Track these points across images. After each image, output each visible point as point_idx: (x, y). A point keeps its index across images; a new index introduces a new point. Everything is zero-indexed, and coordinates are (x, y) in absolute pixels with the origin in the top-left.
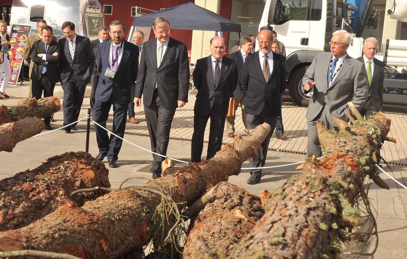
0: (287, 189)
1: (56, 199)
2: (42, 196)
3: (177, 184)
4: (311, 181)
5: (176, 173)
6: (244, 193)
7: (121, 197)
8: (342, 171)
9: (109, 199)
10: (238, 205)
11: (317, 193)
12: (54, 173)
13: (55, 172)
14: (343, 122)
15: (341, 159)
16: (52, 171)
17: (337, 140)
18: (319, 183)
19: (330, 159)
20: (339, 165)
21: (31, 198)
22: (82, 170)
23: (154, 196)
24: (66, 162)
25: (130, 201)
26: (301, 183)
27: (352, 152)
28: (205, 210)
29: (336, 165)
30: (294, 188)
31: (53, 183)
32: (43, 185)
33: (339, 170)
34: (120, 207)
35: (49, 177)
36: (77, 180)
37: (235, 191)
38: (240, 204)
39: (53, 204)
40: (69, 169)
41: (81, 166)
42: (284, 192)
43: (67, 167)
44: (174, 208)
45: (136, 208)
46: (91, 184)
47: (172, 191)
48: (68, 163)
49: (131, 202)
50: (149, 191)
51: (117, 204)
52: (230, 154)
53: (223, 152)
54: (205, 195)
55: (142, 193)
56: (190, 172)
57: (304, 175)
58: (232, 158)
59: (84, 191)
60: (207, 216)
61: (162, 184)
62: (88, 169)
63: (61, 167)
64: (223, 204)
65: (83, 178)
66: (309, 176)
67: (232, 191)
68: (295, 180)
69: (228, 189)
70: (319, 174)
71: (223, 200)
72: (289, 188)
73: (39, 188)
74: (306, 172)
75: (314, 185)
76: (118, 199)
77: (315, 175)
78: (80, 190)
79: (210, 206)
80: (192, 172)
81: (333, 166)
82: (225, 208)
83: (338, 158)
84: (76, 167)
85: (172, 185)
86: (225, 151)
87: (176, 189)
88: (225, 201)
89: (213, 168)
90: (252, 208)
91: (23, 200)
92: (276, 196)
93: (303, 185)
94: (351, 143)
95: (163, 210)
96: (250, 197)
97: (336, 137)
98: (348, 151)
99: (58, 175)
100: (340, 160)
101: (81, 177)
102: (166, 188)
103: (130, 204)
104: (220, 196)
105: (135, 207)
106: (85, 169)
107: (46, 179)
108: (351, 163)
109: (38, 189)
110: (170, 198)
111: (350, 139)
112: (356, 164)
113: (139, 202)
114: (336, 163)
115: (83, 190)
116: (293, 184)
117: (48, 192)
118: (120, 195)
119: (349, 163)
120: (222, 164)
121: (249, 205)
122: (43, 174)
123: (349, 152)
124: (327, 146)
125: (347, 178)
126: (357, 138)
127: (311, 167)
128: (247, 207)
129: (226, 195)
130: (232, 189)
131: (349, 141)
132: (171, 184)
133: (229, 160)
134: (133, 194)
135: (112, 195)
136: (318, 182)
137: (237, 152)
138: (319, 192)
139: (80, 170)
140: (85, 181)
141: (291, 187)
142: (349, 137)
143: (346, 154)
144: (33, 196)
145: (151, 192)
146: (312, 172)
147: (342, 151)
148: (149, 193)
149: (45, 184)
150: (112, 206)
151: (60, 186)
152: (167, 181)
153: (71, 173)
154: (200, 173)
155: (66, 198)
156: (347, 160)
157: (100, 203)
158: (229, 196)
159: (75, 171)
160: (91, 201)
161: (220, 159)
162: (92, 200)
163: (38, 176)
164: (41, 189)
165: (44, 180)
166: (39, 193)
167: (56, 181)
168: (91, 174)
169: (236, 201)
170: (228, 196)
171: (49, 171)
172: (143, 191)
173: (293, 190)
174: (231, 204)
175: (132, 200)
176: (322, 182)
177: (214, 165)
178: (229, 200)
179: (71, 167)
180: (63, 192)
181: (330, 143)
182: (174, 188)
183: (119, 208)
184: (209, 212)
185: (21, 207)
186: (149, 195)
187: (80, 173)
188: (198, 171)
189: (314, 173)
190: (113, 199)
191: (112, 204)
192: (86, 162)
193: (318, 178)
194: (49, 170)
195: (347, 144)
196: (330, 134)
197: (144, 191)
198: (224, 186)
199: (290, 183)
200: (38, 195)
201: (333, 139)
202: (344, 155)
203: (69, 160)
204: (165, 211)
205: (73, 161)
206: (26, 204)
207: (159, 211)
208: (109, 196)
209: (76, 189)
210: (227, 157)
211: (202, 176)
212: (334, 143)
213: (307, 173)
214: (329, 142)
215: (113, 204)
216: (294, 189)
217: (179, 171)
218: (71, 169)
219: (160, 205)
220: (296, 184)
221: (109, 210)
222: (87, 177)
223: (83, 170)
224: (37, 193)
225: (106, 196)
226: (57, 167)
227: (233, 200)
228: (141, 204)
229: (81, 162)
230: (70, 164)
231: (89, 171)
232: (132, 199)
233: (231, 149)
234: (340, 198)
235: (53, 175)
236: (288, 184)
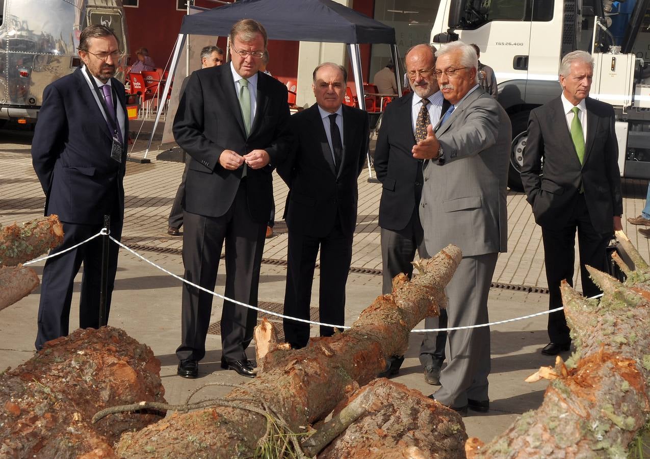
0: (515, 441)
1: (66, 430)
2: (40, 425)
3: (293, 391)
4: (559, 425)
5: (290, 366)
6: (418, 403)
7: (192, 425)
8: (612, 391)
9: (169, 429)
10: (409, 429)
11: (571, 449)
12: (59, 377)
13: (61, 374)
14: (609, 278)
15: (609, 364)
16: (56, 372)
17: (600, 319)
18: (574, 429)
19: (588, 362)
20: (607, 379)
21: (20, 430)
22: (112, 368)
23: (252, 417)
24: (81, 353)
25: (209, 433)
26: (542, 429)
27: (629, 345)
28: (347, 437)
29: (601, 378)
30: (529, 439)
31: (60, 397)
32: (41, 403)
33: (607, 388)
34: (191, 448)
35: (51, 386)
36: (103, 389)
37: (402, 398)
38: (414, 427)
39: (62, 440)
40: (87, 366)
41: (111, 360)
42: (511, 449)
43: (84, 363)
44: (290, 443)
45: (221, 447)
46: (129, 395)
47: (284, 404)
48: (85, 355)
49: (211, 434)
50: (241, 409)
51: (185, 441)
52: (388, 315)
53: (374, 312)
54: (346, 408)
55: (229, 413)
56: (315, 359)
57: (547, 414)
58: (392, 324)
59: (118, 412)
60: (352, 453)
61: (265, 391)
62: (124, 365)
63: (73, 362)
64: (380, 427)
65: (115, 384)
66: (556, 415)
67: (397, 398)
68: (529, 424)
69: (389, 395)
70: (574, 411)
71: (379, 418)
72: (519, 439)
73: (33, 410)
74: (551, 408)
75: (564, 432)
76: (185, 430)
77: (567, 414)
78: (110, 409)
79: (356, 431)
80: (318, 360)
81: (596, 379)
82: (386, 436)
83: (604, 361)
84: (101, 362)
85: (283, 393)
86: (378, 310)
87: (292, 399)
88: (386, 420)
89: (357, 348)
90: (436, 433)
91: (6, 438)
92: (496, 455)
93: (544, 432)
94: (626, 326)
95: (270, 447)
96: (431, 409)
97: (596, 312)
98: (621, 344)
99: (67, 380)
100: (608, 367)
101: (110, 381)
102: (272, 399)
103: (209, 440)
104: (375, 408)
105: (219, 444)
106: (117, 365)
107: (47, 390)
108: (627, 371)
109: (32, 413)
110: (282, 422)
111: (624, 317)
112: (636, 371)
113: (226, 434)
114: (601, 373)
115: (116, 408)
116: (526, 431)
117: (52, 416)
118: (190, 422)
119: (623, 370)
120: (373, 337)
121: (431, 427)
122: (39, 379)
123: (623, 346)
124: (580, 328)
125: (622, 404)
126: (637, 313)
127: (560, 399)
128: (426, 432)
129: (386, 406)
130: (396, 395)
131: (622, 320)
132: (282, 389)
133: (387, 329)
134: (213, 419)
135: (173, 422)
136: (572, 427)
137: (400, 310)
138: (574, 448)
139: (108, 366)
140: (118, 388)
141: (522, 437)
142: (622, 313)
143: (617, 351)
144: (25, 425)
145: (245, 410)
146: (560, 407)
147: (609, 345)
148: (242, 412)
149: (46, 401)
150: (175, 446)
151: (73, 403)
152: (273, 385)
153: (92, 374)
154: (333, 362)
155: (85, 427)
156: (619, 363)
157: (153, 439)
158: (391, 410)
159: (99, 369)
160: (133, 431)
161: (370, 328)
162: (135, 430)
163: (30, 384)
164: (38, 412)
165: (43, 393)
166: (35, 419)
167: (64, 392)
168: (129, 374)
169: (406, 420)
170: (389, 408)
171: (51, 372)
172: (230, 409)
173: (526, 444)
174: (396, 426)
175: (213, 431)
176: (579, 427)
177: (360, 340)
178: (392, 418)
179: (91, 361)
180: (79, 415)
181: (587, 322)
182: (287, 398)
183: (190, 450)
184: (355, 444)
185: (3, 451)
186: (242, 417)
187: (108, 373)
188: (330, 357)
189: (564, 411)
190: (177, 430)
191: (175, 442)
192: (118, 349)
193: (571, 420)
194: (50, 370)
195: (618, 327)
196: (585, 306)
197: (234, 407)
198: (381, 388)
199: (521, 430)
200: (34, 423)
201: (592, 317)
202: (614, 352)
203: (87, 348)
204: (274, 450)
205: (95, 350)
206: (13, 444)
207: (263, 449)
208: (168, 424)
209: (101, 408)
210: (382, 323)
211: (337, 368)
212: (595, 323)
213: (552, 410)
214: (584, 322)
215: (178, 441)
216: (528, 442)
217: (294, 361)
218: (91, 367)
219: (265, 437)
220: (531, 432)
221: (171, 455)
222: (122, 381)
223: (115, 368)
224: (31, 419)
225: (162, 424)
226: (65, 363)
227: (399, 418)
228: (229, 438)
229: (109, 350)
230: (88, 356)
231: (125, 368)
232: (212, 428)
233: (389, 306)
234: (612, 454)
235: (58, 381)
236: (516, 430)
